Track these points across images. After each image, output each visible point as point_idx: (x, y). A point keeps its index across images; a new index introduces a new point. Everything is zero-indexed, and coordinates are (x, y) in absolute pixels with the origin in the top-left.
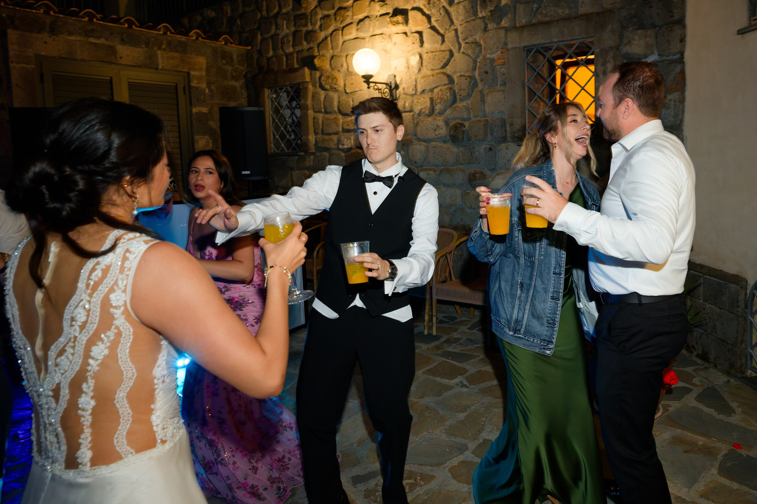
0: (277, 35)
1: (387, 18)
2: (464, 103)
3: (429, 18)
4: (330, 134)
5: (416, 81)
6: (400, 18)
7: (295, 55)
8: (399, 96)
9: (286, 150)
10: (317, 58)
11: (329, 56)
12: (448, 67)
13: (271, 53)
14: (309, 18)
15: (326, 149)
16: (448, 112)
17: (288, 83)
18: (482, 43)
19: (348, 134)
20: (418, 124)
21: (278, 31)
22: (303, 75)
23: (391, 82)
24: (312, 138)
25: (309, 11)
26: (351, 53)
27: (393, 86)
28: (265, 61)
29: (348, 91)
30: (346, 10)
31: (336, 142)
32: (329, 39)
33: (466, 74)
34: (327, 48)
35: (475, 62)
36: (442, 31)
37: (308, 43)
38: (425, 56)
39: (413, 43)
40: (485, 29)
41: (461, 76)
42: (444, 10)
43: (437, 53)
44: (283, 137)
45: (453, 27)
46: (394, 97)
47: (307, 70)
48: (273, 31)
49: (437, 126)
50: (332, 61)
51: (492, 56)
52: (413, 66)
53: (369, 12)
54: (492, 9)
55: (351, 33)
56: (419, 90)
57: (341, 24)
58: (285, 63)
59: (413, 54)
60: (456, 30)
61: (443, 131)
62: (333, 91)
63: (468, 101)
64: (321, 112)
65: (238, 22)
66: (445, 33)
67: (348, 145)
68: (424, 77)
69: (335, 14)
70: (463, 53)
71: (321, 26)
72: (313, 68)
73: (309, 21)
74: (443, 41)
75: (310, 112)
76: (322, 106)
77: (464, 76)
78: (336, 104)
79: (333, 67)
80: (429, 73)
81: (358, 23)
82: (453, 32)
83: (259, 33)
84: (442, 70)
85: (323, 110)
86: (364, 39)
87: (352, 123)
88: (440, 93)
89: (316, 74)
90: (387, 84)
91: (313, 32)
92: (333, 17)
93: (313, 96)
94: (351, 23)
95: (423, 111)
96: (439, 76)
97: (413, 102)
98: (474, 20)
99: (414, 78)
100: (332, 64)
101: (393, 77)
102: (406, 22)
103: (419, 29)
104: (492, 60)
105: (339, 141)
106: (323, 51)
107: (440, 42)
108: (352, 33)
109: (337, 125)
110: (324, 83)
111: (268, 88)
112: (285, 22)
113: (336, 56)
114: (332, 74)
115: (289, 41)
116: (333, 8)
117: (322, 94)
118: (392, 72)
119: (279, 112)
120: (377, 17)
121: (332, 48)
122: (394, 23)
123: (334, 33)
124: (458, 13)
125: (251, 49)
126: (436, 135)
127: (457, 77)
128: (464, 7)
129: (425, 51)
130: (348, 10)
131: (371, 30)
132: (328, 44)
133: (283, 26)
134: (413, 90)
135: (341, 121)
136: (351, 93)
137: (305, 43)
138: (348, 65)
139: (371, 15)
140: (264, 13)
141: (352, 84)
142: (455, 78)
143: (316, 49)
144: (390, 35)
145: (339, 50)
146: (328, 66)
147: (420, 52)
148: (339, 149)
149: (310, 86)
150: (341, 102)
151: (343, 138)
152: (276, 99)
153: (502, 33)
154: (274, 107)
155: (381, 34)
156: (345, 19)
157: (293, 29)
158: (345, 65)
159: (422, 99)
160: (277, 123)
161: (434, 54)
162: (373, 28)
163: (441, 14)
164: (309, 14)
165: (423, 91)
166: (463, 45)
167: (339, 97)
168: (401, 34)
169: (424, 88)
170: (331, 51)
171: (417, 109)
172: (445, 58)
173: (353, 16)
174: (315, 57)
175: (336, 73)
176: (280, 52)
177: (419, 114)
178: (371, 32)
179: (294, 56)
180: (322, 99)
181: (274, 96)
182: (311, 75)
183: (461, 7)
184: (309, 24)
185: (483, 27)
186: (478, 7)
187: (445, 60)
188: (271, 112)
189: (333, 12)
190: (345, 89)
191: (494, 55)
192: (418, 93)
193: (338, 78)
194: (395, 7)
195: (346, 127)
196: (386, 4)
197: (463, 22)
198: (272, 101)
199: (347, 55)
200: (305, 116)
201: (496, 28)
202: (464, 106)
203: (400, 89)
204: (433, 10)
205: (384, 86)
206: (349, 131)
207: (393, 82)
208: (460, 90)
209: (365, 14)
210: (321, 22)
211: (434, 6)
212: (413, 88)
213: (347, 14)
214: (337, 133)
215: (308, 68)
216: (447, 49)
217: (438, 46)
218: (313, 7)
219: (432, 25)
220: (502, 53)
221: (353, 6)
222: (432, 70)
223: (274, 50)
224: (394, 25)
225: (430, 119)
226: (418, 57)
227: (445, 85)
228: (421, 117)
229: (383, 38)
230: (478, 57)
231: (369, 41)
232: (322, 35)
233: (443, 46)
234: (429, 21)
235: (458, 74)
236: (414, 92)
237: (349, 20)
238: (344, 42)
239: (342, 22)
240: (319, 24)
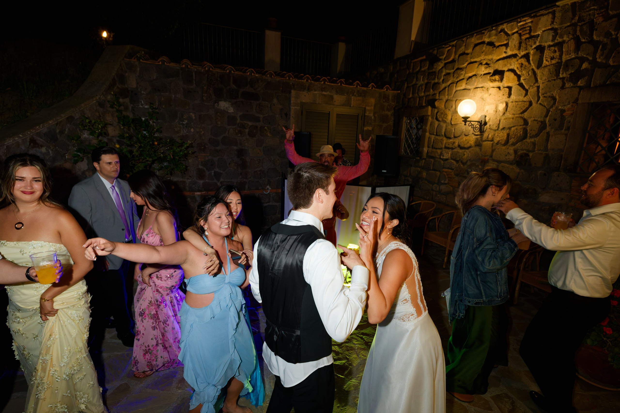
0: (416, 84)
1: (488, 76)
2: (532, 140)
3: (519, 77)
4: (437, 149)
5: (500, 121)
6: (497, 77)
7: (425, 98)
8: (486, 130)
9: (410, 154)
10: (438, 100)
11: (445, 100)
12: (526, 113)
13: (411, 96)
14: (437, 74)
15: (433, 157)
16: (519, 144)
17: (417, 115)
18: (557, 97)
19: (447, 150)
20: (495, 149)
21: (417, 82)
22: (427, 111)
23: (481, 121)
24: (425, 150)
25: (438, 70)
26: (459, 99)
27: (483, 123)
28: (407, 100)
29: (452, 123)
30: (461, 70)
31: (439, 154)
32: (447, 88)
33: (539, 120)
34: (444, 95)
35: (548, 111)
36: (527, 87)
37: (433, 91)
38: (510, 104)
39: (503, 95)
40: (563, 88)
41: (534, 120)
42: (532, 72)
43: (520, 103)
44: (409, 146)
45: (536, 85)
46: (482, 130)
47: (430, 108)
48: (414, 82)
49: (508, 153)
50: (446, 103)
51: (563, 108)
52: (500, 111)
53: (477, 72)
54: (573, 72)
55: (461, 86)
56: (501, 127)
57: (456, 79)
58: (418, 102)
59: (502, 103)
60: (538, 87)
61: (512, 157)
62: (443, 122)
63: (535, 139)
64: (433, 134)
65: (396, 76)
66: (529, 88)
67: (446, 157)
68: (506, 119)
69: (454, 72)
70: (540, 104)
71: (443, 80)
72: (434, 107)
73: (437, 77)
74: (526, 94)
75: (427, 134)
76: (435, 131)
77: (537, 121)
78: (443, 130)
79: (446, 107)
80: (511, 116)
81: (468, 79)
82: (536, 88)
83: (406, 83)
84: (521, 115)
85: (435, 134)
86: (470, 90)
87: (451, 144)
88: (515, 131)
89: (435, 111)
90: (478, 122)
91: (438, 83)
92: (452, 75)
93: (431, 124)
94: (463, 79)
95: (500, 141)
96: (517, 119)
97: (494, 135)
98: (555, 80)
99: (499, 119)
100: (446, 105)
101: (484, 117)
102: (501, 80)
103: (510, 85)
104: (563, 111)
105: (441, 154)
106: (442, 97)
107: (524, 95)
108: (463, 85)
109: (442, 144)
110: (438, 117)
111: (406, 117)
112: (422, 77)
113: (449, 100)
114: (445, 112)
115: (422, 89)
116: (453, 69)
117: (437, 123)
118: (483, 114)
119: (409, 131)
120: (481, 75)
121: (448, 95)
122: (492, 81)
123: (451, 85)
124: (543, 74)
125: (401, 92)
126: (506, 159)
127: (531, 121)
128: (549, 70)
129: (511, 101)
130: (463, 70)
131: (476, 84)
132: (445, 92)
133: (421, 79)
134: (496, 127)
135: (445, 141)
136: (455, 124)
137: (431, 90)
138: (456, 106)
139: (478, 74)
140: (411, 70)
141: (456, 119)
142: (530, 121)
143: (438, 95)
144: (488, 88)
145: (452, 96)
146: (443, 106)
147: (507, 101)
148: (440, 158)
149: (430, 118)
150: (447, 130)
151: (444, 152)
152: (409, 123)
153: (577, 90)
154: (407, 128)
155: (482, 87)
156: (460, 76)
157: (426, 81)
158: (454, 107)
159: (501, 134)
160: (407, 137)
161: (517, 103)
162: (477, 83)
163: (529, 74)
164: (437, 72)
165: (504, 129)
166: (541, 98)
167: (446, 126)
168: (496, 88)
169: (504, 126)
170: (447, 97)
171: (496, 140)
172: (524, 107)
173: (465, 74)
174: (436, 100)
175: (447, 111)
176: (416, 95)
177: (498, 143)
179: (423, 99)
180: (436, 127)
181: (409, 121)
182: (432, 111)
183: (546, 70)
184: (436, 78)
185: (561, 85)
186: (561, 70)
187: (525, 108)
188: (405, 131)
189: (453, 71)
190: (451, 122)
191: (565, 107)
192: (500, 129)
193: (448, 115)
194: (495, 69)
195: (447, 146)
196: (490, 67)
197: (546, 81)
198: (407, 125)
199: (456, 100)
200: (424, 136)
201: (572, 87)
202: (532, 142)
203: (488, 125)
204: (523, 72)
205: (477, 123)
206: (448, 148)
207: (483, 121)
208: (531, 130)
209: (474, 73)
210: (444, 77)
211: (525, 69)
212: (497, 125)
213: (462, 73)
214: (441, 149)
215: (431, 106)
216: (528, 100)
217: (521, 98)
218: (440, 68)
219: (520, 82)
220: (572, 106)
221: (466, 68)
222: (513, 114)
223: (413, 94)
224: (492, 82)
225: (504, 148)
226: (504, 105)
227: (521, 125)
228: (498, 146)
229: (483, 90)
230: (552, 107)
231: (472, 91)
232: (443, 86)
233: (525, 98)
234: (519, 79)
235: (533, 119)
236: (496, 128)
237: (462, 77)
238: (456, 91)
239: (457, 78)
240: (442, 78)
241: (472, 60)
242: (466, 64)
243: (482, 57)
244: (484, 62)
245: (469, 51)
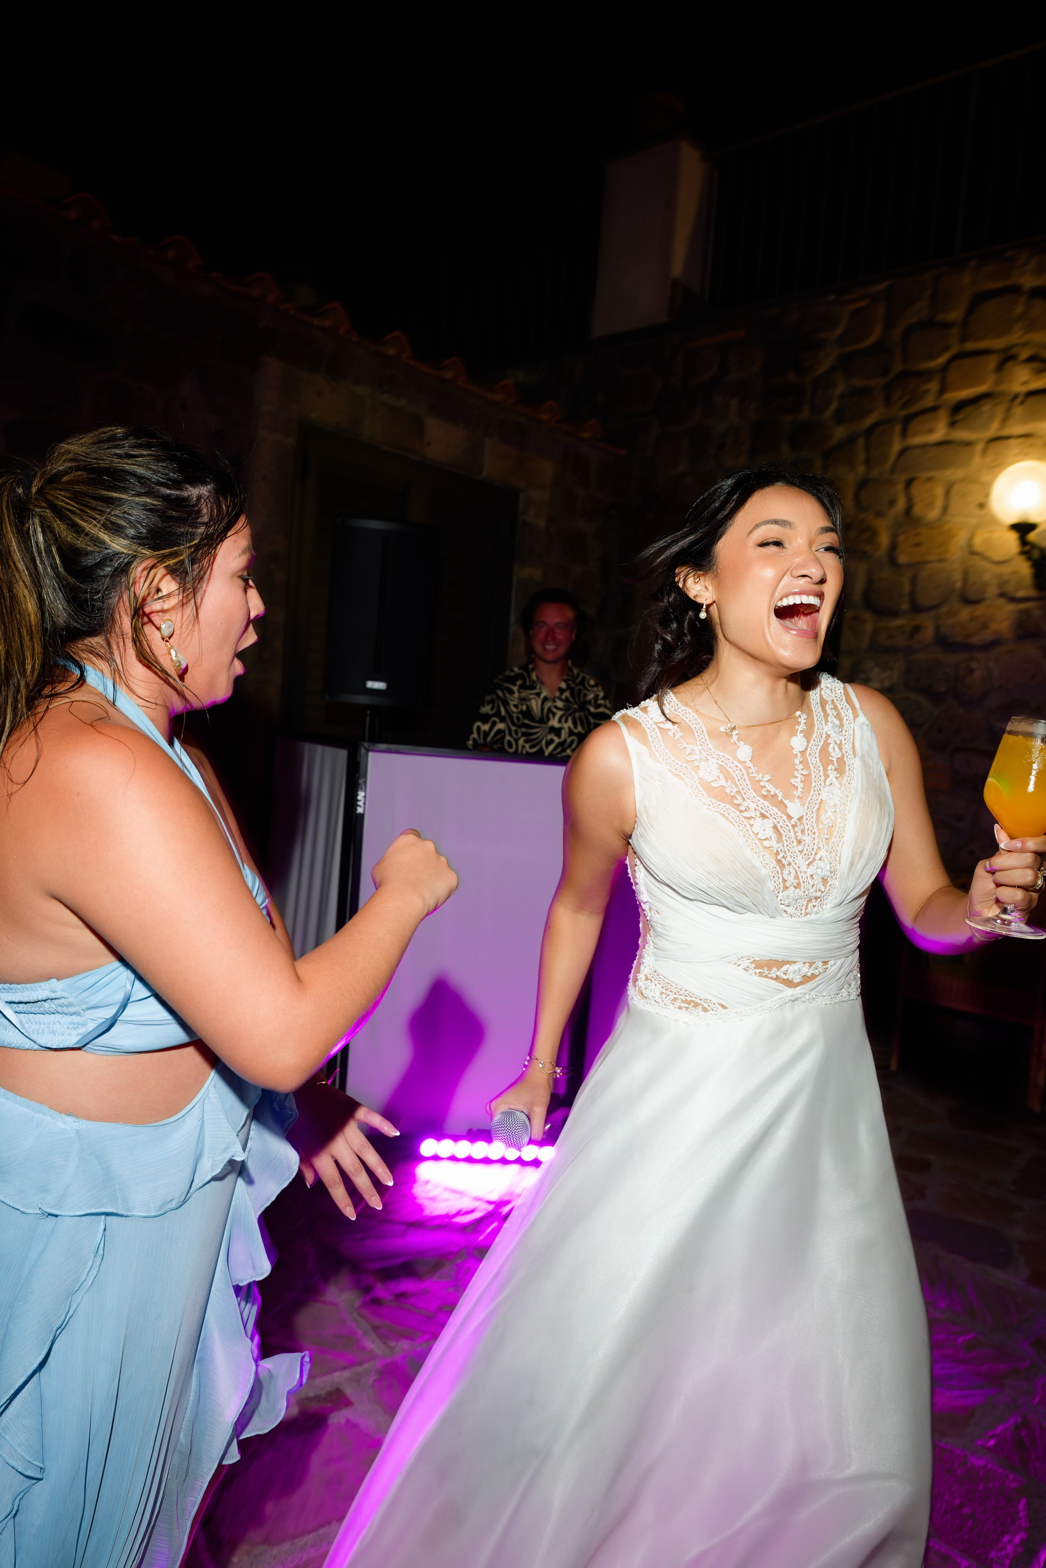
0: (707, 426)
11: (852, 481)
19: (885, 657)
21: (710, 421)
25: (811, 378)
26: (925, 475)
28: (663, 482)
29: (902, 559)
30: (922, 379)
32: (861, 442)
34: (851, 463)
37: (795, 448)
48: (695, 421)
50: (862, 491)
53: (998, 383)
55: (931, 431)
57: (903, 409)
69: (889, 386)
71: (840, 413)
73: (806, 401)
79: (864, 504)
81: (957, 410)
83: (656, 422)
86: (969, 444)
91: (815, 424)
92: (879, 394)
108: (936, 430)
112: (734, 401)
113: (876, 480)
116: (885, 375)
120: (1019, 395)
121: (867, 463)
123: (879, 429)
130: (930, 380)
131: (995, 425)
132: (855, 452)
133: (727, 409)
136: (911, 562)
138: (911, 500)
139: (1002, 394)
141: (918, 543)
145: (888, 467)
156: (918, 400)
157: (755, 417)
158: (901, 504)
162: (1002, 423)
164: (809, 384)
167: (871, 570)
170: (861, 469)
173: (943, 390)
178: (993, 429)
184: (806, 408)
189: (883, 381)
190: (892, 557)
193: (879, 530)
199: (909, 483)
209: (982, 390)
210: (840, 403)
213: (927, 388)
218: (823, 369)
221: (945, 370)
232: (840, 433)
237: (929, 402)
238: (903, 451)
239: (905, 406)
240: (834, 406)
241: (970, 346)
242: (942, 360)
243: (1016, 336)
244: (1025, 354)
245: (956, 315)
